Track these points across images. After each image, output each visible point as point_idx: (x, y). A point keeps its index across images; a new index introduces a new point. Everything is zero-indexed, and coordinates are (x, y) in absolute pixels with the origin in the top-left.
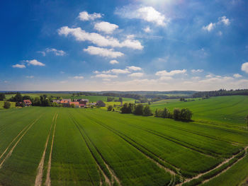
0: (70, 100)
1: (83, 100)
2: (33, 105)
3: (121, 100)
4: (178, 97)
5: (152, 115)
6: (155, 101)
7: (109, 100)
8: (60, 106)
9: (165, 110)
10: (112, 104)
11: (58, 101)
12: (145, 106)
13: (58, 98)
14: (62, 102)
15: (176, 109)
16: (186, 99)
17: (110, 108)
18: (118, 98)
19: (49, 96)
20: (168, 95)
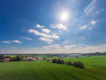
0: (32, 58)
1: (38, 57)
2: (10, 61)
3: (52, 57)
4: (75, 56)
5: (65, 64)
6: (65, 57)
7: (48, 57)
8: (26, 60)
9: (70, 61)
10: (49, 58)
11: (26, 58)
12: (61, 60)
13: (26, 57)
14: (28, 58)
15: (75, 61)
16: (78, 57)
17: (48, 61)
18: (51, 56)
19: (22, 56)
20: (70, 55)
